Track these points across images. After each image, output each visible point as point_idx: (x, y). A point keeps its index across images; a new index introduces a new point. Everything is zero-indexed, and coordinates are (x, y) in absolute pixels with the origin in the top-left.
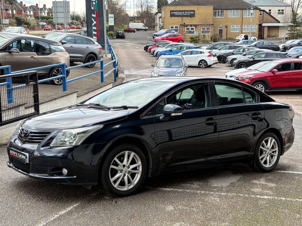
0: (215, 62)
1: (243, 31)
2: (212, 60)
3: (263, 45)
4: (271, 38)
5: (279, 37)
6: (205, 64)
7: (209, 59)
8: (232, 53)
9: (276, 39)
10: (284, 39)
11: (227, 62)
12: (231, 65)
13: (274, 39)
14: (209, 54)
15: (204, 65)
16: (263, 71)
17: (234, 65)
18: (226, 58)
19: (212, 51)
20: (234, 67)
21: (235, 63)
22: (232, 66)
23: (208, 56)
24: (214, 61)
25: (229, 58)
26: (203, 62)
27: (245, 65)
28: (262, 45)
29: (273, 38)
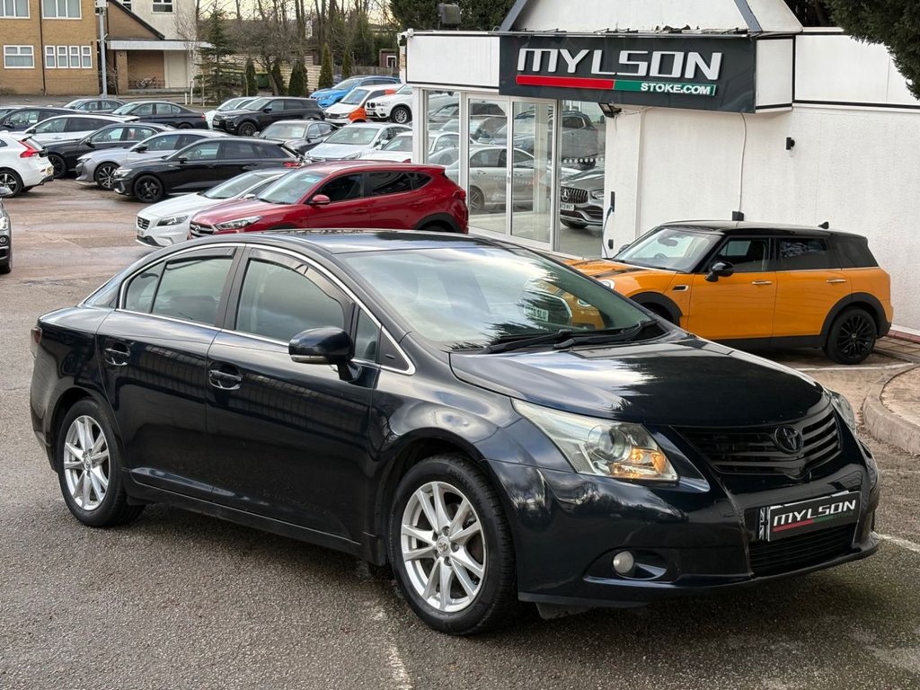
0: (46, 174)
1: (47, 67)
2: (36, 169)
3: (156, 116)
4: (142, 91)
5: (167, 87)
6: (15, 182)
7: (28, 165)
8: (89, 144)
9: (158, 93)
10: (189, 93)
11: (80, 174)
12: (96, 183)
13: (151, 94)
14: (25, 149)
15: (10, 186)
16: (283, 203)
17: (117, 185)
18: (77, 162)
19: (30, 138)
20: (117, 190)
21: (119, 176)
22: (99, 188)
23: (22, 155)
24: (44, 170)
25: (88, 159)
26: (6, 175)
27: (155, 184)
28: (153, 116)
29: (149, 90)
